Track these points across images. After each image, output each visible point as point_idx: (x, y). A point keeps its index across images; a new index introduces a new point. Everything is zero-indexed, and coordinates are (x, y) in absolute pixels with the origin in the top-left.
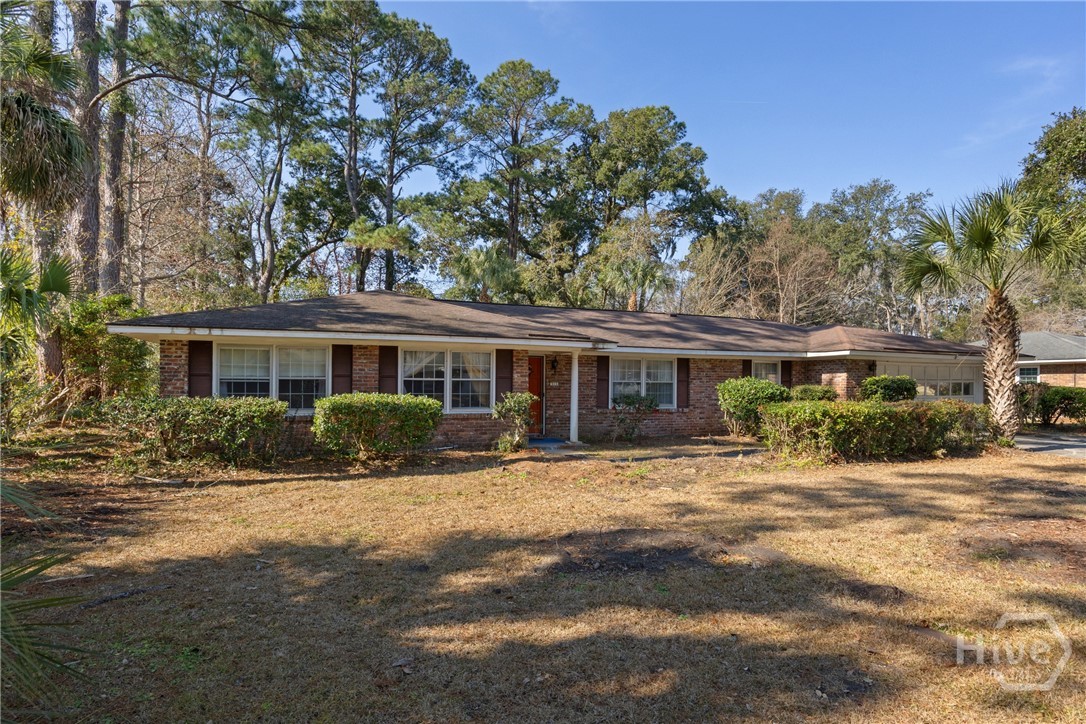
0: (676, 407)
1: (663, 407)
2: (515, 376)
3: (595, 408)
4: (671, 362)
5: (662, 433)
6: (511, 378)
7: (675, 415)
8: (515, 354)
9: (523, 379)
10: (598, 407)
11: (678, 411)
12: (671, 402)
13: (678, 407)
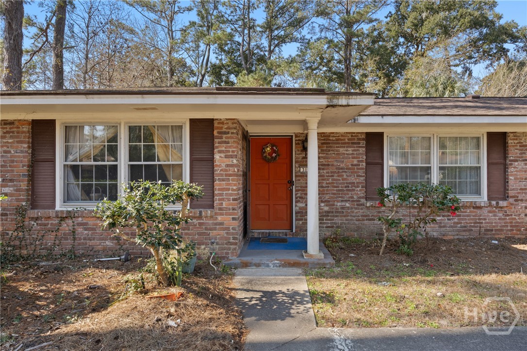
0: (486, 199)
1: (465, 199)
2: (217, 156)
3: (363, 201)
4: (478, 139)
5: (465, 235)
6: (212, 160)
7: (485, 211)
8: (216, 125)
9: (229, 161)
10: (367, 199)
11: (490, 205)
12: (478, 192)
13: (490, 198)
